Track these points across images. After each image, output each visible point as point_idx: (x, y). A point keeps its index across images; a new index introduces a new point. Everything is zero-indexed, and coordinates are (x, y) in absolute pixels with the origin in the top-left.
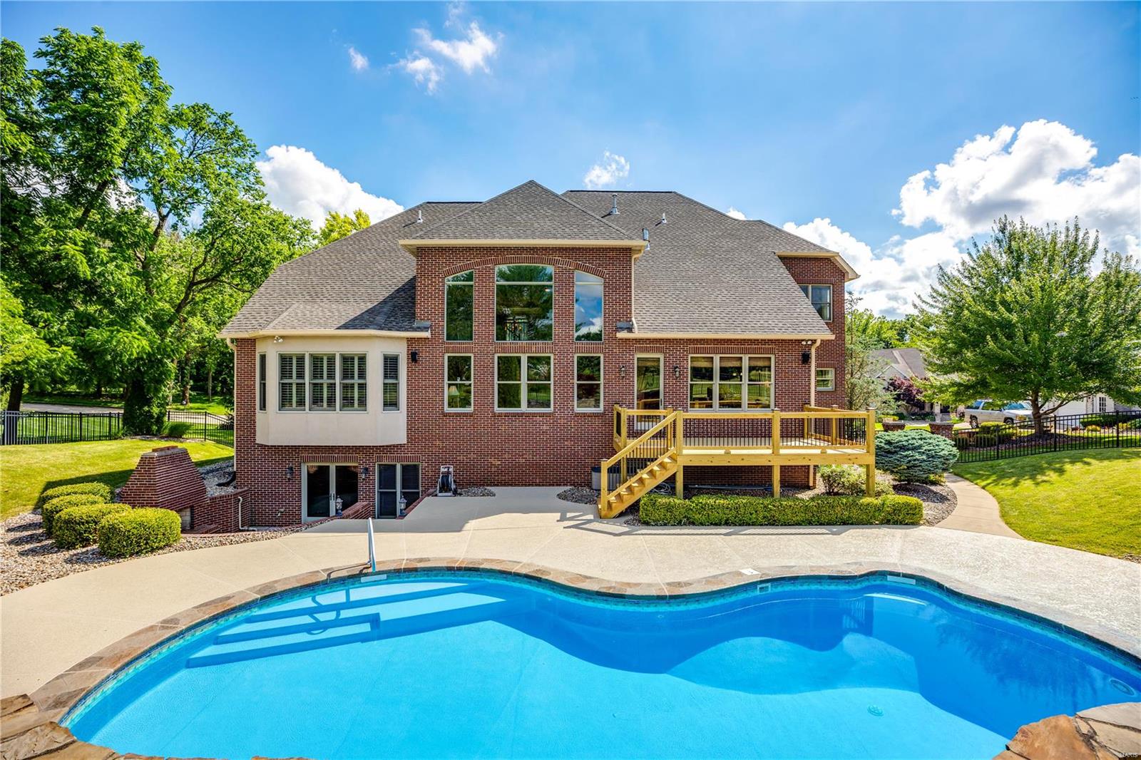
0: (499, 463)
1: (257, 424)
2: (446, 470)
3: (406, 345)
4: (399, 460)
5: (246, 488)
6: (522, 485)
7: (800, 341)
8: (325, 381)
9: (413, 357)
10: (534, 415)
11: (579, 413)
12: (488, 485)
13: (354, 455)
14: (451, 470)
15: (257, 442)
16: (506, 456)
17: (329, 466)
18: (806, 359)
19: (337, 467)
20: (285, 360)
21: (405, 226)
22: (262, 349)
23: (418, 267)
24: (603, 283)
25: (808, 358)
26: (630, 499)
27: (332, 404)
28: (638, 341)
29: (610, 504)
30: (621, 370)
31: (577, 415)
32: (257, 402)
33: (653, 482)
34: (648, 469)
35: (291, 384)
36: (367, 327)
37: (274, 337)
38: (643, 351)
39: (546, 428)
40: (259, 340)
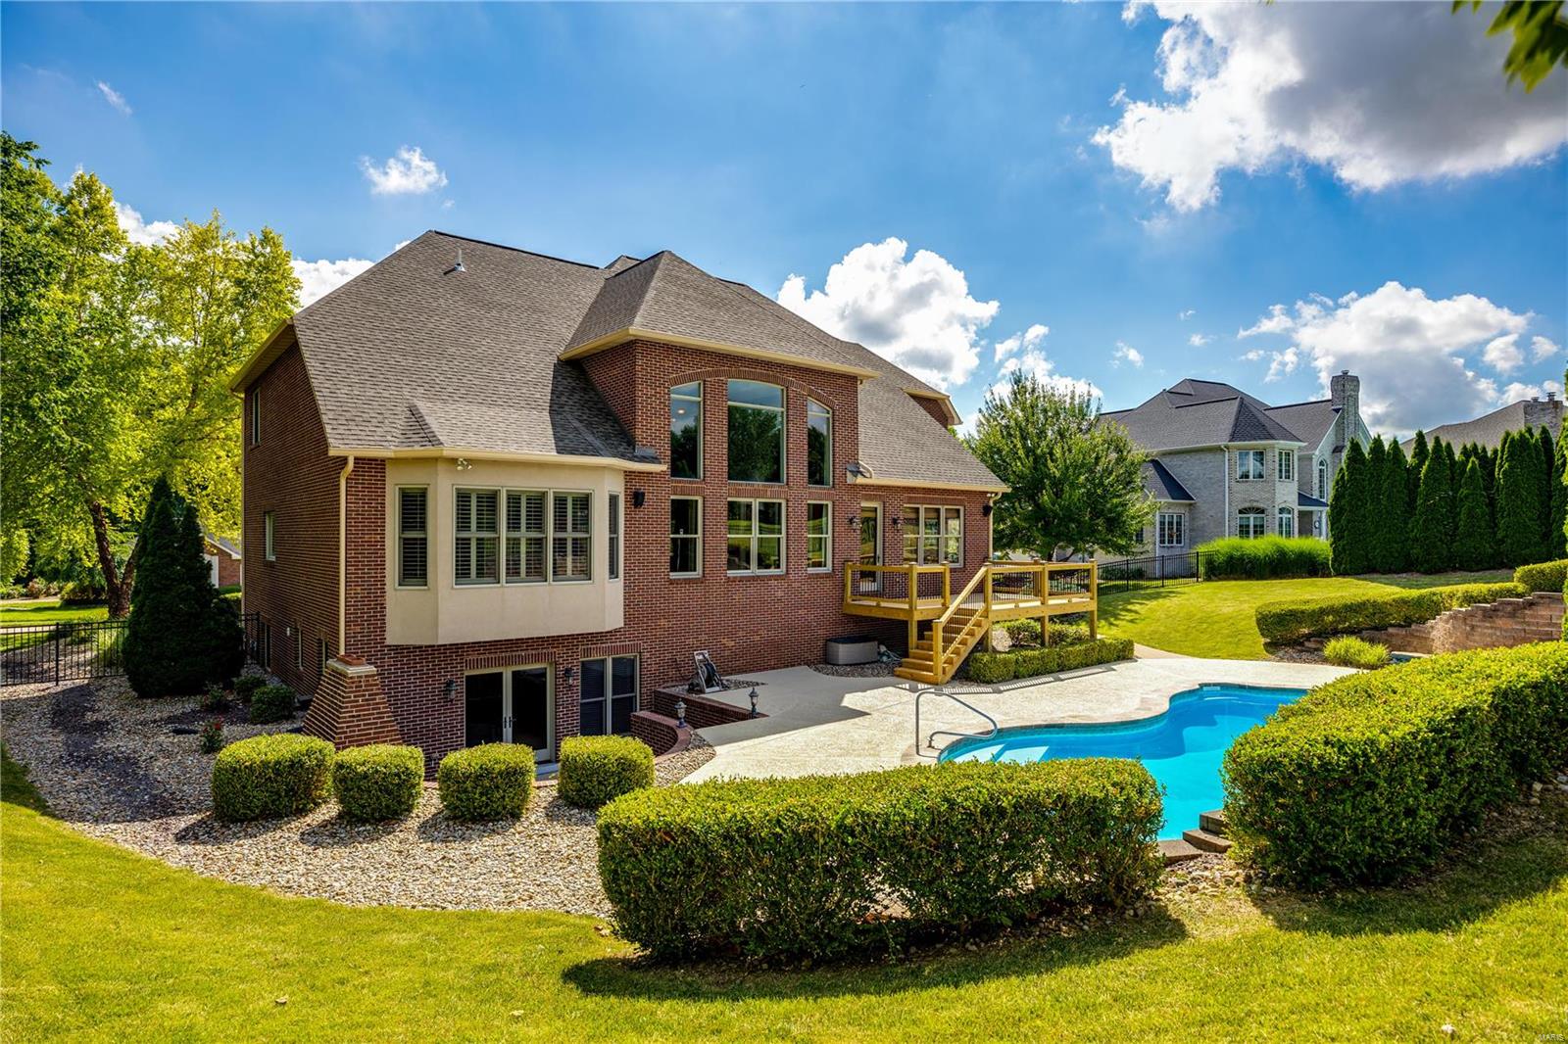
0: (733, 643)
1: (388, 612)
2: (701, 657)
3: (626, 481)
4: (613, 651)
6: (757, 671)
7: (984, 493)
8: (524, 534)
9: (633, 499)
10: (770, 578)
13: (550, 650)
14: (707, 656)
15: (388, 642)
17: (501, 674)
19: (514, 673)
21: (445, 274)
22: (413, 479)
23: (638, 368)
24: (830, 416)
25: (987, 510)
26: (958, 662)
27: (537, 571)
28: (864, 487)
29: (944, 669)
30: (851, 521)
31: (811, 576)
32: (388, 572)
33: (972, 642)
34: (966, 629)
35: (469, 539)
36: (596, 453)
37: (453, 461)
38: (867, 500)
39: (780, 594)
40: (396, 461)
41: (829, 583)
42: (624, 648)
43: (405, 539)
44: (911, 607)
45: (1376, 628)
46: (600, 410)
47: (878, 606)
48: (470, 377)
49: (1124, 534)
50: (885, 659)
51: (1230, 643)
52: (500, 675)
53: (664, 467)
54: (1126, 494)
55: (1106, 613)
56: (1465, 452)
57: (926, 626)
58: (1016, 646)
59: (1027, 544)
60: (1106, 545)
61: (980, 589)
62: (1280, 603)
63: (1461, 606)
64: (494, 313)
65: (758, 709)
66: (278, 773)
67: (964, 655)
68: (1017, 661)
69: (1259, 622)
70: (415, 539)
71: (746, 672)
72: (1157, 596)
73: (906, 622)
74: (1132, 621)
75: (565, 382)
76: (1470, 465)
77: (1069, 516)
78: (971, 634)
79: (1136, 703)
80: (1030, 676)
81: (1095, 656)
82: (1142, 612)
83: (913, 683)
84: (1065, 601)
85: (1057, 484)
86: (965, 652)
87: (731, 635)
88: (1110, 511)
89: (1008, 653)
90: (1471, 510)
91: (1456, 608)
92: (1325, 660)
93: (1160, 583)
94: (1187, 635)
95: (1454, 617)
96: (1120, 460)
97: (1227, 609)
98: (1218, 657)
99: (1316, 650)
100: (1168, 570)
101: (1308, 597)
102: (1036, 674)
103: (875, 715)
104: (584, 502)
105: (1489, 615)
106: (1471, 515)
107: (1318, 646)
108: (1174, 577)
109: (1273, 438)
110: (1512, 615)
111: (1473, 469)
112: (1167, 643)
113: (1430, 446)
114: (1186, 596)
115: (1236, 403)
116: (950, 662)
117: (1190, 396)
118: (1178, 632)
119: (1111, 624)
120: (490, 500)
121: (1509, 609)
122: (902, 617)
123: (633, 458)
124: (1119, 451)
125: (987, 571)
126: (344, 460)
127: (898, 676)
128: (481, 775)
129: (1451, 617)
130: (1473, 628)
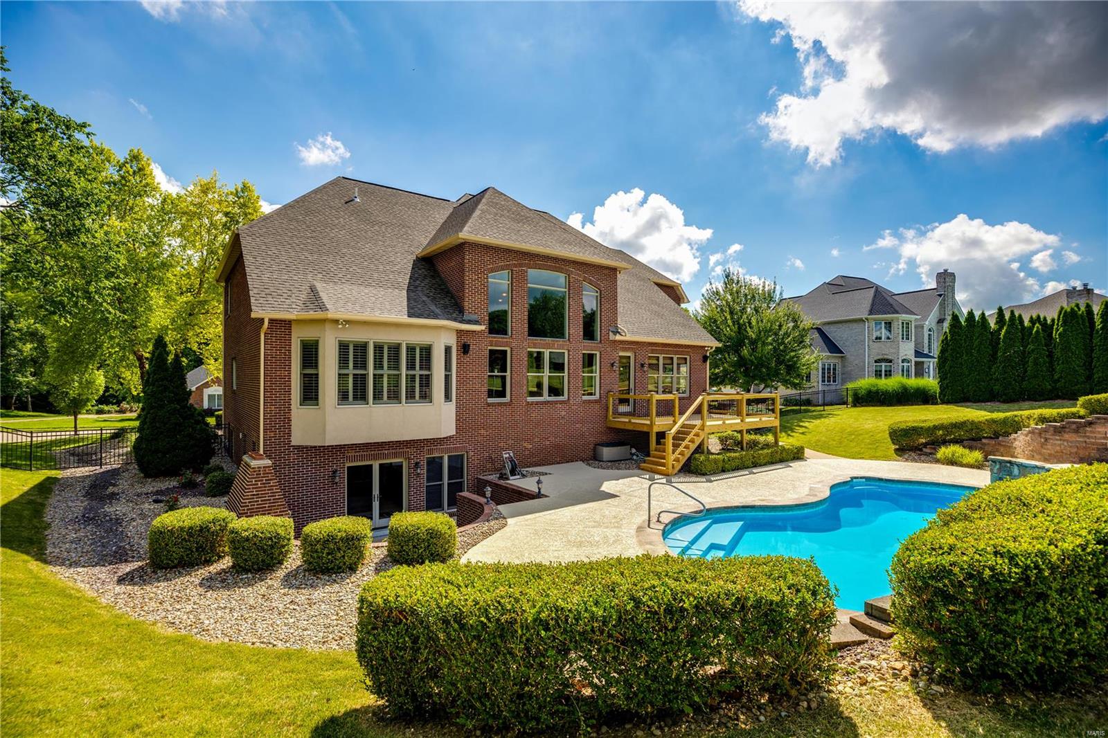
0: (531, 446)
1: (293, 423)
2: (507, 455)
3: (457, 337)
4: (448, 450)
6: (548, 465)
7: (703, 347)
8: (385, 371)
9: (463, 349)
10: (556, 402)
11: (586, 400)
13: (405, 450)
14: (512, 455)
15: (292, 444)
16: (536, 440)
19: (380, 465)
21: (346, 203)
22: (309, 334)
23: (466, 261)
24: (598, 294)
25: (705, 358)
26: (683, 460)
27: (394, 396)
28: (622, 342)
29: (673, 465)
30: (612, 365)
31: (585, 402)
32: (293, 397)
33: (693, 447)
34: (689, 438)
36: (436, 317)
37: (336, 321)
38: (623, 351)
39: (563, 413)
40: (299, 321)
41: (597, 406)
42: (456, 449)
43: (304, 374)
44: (651, 422)
45: (973, 439)
46: (442, 289)
47: (630, 422)
48: (354, 268)
49: (799, 376)
50: (635, 457)
51: (871, 449)
52: (371, 466)
53: (483, 327)
54: (799, 350)
55: (786, 428)
56: (1032, 321)
57: (661, 436)
58: (725, 450)
59: (733, 382)
60: (786, 383)
61: (698, 411)
62: (905, 422)
63: (1037, 424)
64: (376, 227)
65: (543, 492)
66: (190, 535)
67: (687, 456)
68: (724, 460)
69: (890, 433)
70: (312, 374)
71: (540, 465)
72: (820, 417)
73: (648, 433)
74: (803, 433)
75: (420, 272)
76: (1035, 329)
77: (761, 364)
78: (692, 441)
79: (806, 491)
80: (733, 470)
81: (778, 457)
82: (810, 427)
83: (652, 474)
84: (758, 420)
85: (753, 343)
86: (688, 454)
87: (529, 440)
88: (789, 361)
89: (718, 454)
90: (1036, 359)
91: (1033, 426)
92: (938, 461)
93: (822, 408)
94: (841, 443)
95: (1032, 432)
96: (796, 327)
97: (869, 425)
98: (862, 458)
99: (931, 454)
100: (828, 399)
101: (923, 418)
102: (737, 469)
103: (623, 497)
104: (427, 351)
105: (1058, 431)
106: (1036, 363)
107: (932, 451)
108: (831, 404)
109: (897, 313)
110: (1076, 431)
111: (1037, 331)
112: (826, 448)
113: (1007, 316)
114: (839, 417)
115: (873, 290)
116: (677, 460)
117: (842, 286)
118: (834, 440)
119: (789, 435)
120: (361, 348)
121: (1074, 426)
122: (645, 429)
123: (461, 322)
124: (795, 321)
125: (703, 399)
126: (262, 320)
127: (642, 469)
128: (328, 540)
129: (1030, 432)
130: (1046, 440)
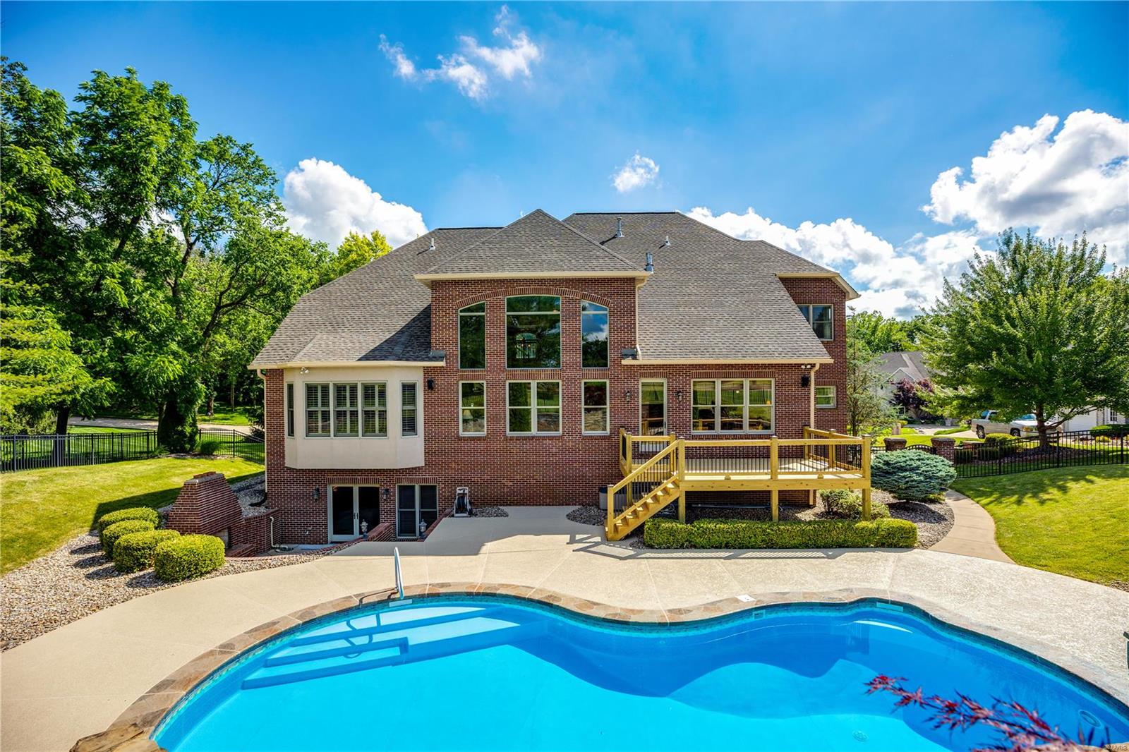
1: (285, 449)
2: (462, 492)
3: (422, 374)
4: (418, 481)
5: (277, 508)
6: (533, 505)
7: (800, 365)
8: (348, 407)
9: (430, 385)
11: (587, 436)
12: (501, 505)
13: (376, 477)
14: (466, 492)
15: (286, 465)
16: (518, 477)
17: (352, 488)
18: (805, 382)
19: (359, 488)
20: (311, 390)
21: (419, 254)
22: (290, 379)
23: (433, 299)
24: (608, 312)
25: (808, 381)
27: (355, 430)
28: (643, 366)
30: (626, 395)
32: (285, 428)
34: (650, 494)
35: (317, 411)
37: (300, 369)
38: (647, 377)
42: (426, 480)
53: (442, 363)
87: (510, 478)
104: (380, 389)
120: (325, 389)
